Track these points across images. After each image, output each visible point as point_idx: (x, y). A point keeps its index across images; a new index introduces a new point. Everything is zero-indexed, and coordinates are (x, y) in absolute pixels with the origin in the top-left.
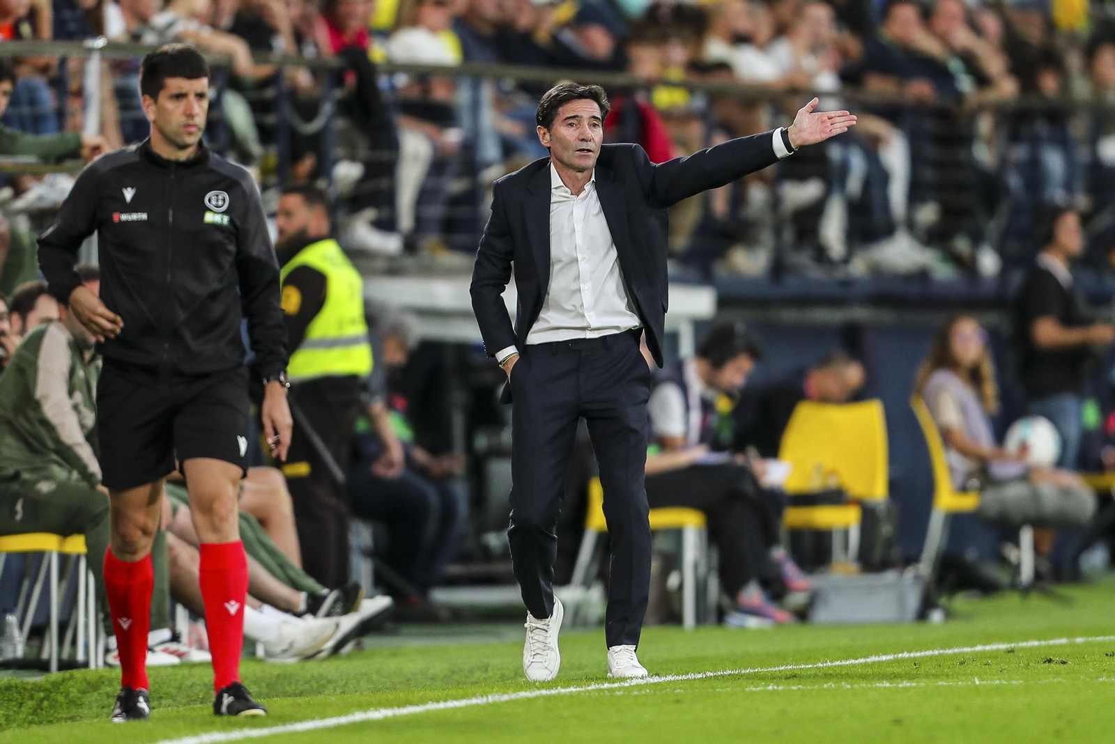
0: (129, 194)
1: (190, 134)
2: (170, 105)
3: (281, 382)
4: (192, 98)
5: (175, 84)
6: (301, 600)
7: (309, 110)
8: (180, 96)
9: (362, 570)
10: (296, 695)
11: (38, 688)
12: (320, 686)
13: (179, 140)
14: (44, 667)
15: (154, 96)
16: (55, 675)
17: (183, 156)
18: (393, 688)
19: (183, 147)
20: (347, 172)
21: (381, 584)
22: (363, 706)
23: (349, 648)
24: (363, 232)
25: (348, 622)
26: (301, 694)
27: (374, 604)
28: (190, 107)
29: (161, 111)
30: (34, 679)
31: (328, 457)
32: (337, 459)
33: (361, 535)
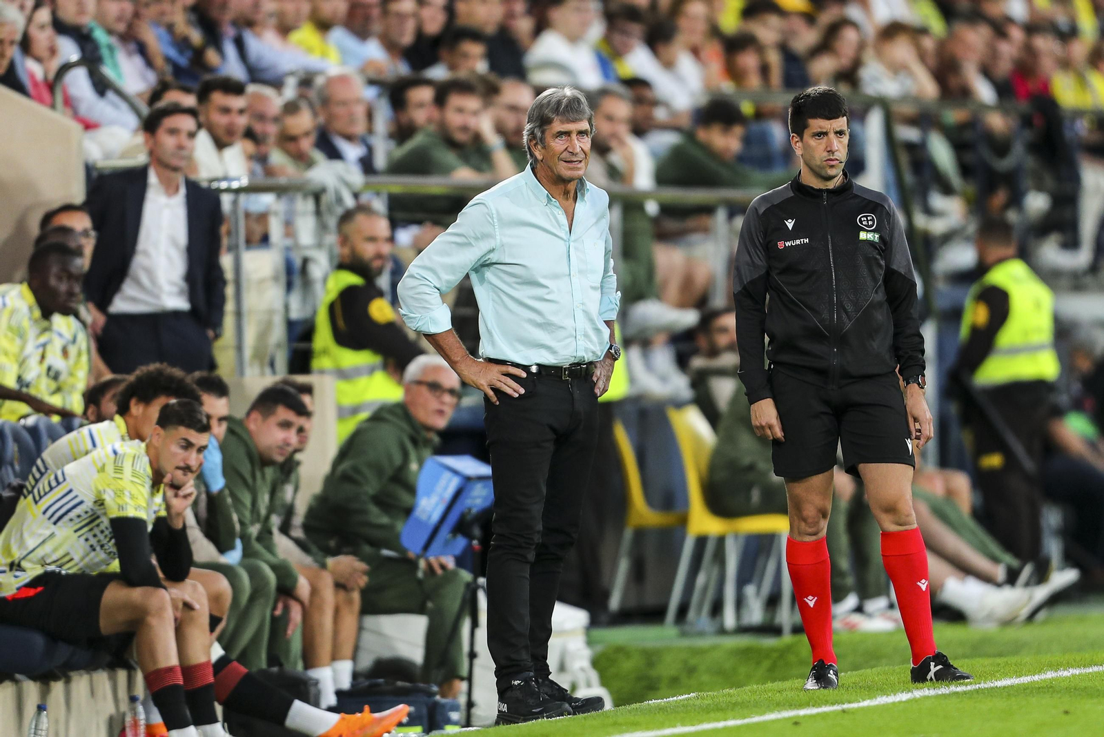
0: (790, 224)
1: (832, 166)
2: (813, 142)
3: (919, 384)
4: (832, 135)
5: (817, 124)
6: (1000, 572)
7: (1001, 147)
8: (822, 134)
9: (1053, 548)
10: (995, 656)
11: (773, 650)
12: (1016, 648)
13: (823, 173)
14: (775, 631)
15: (801, 135)
16: (787, 638)
17: (831, 185)
18: (1080, 649)
19: (830, 178)
20: (1037, 203)
21: (1070, 560)
22: (1055, 667)
23: (1041, 615)
24: (1051, 253)
25: (1041, 593)
26: (1000, 655)
27: (1063, 577)
28: (830, 144)
29: (806, 147)
30: (769, 642)
31: (1019, 449)
32: (1030, 451)
33: (1052, 518)
